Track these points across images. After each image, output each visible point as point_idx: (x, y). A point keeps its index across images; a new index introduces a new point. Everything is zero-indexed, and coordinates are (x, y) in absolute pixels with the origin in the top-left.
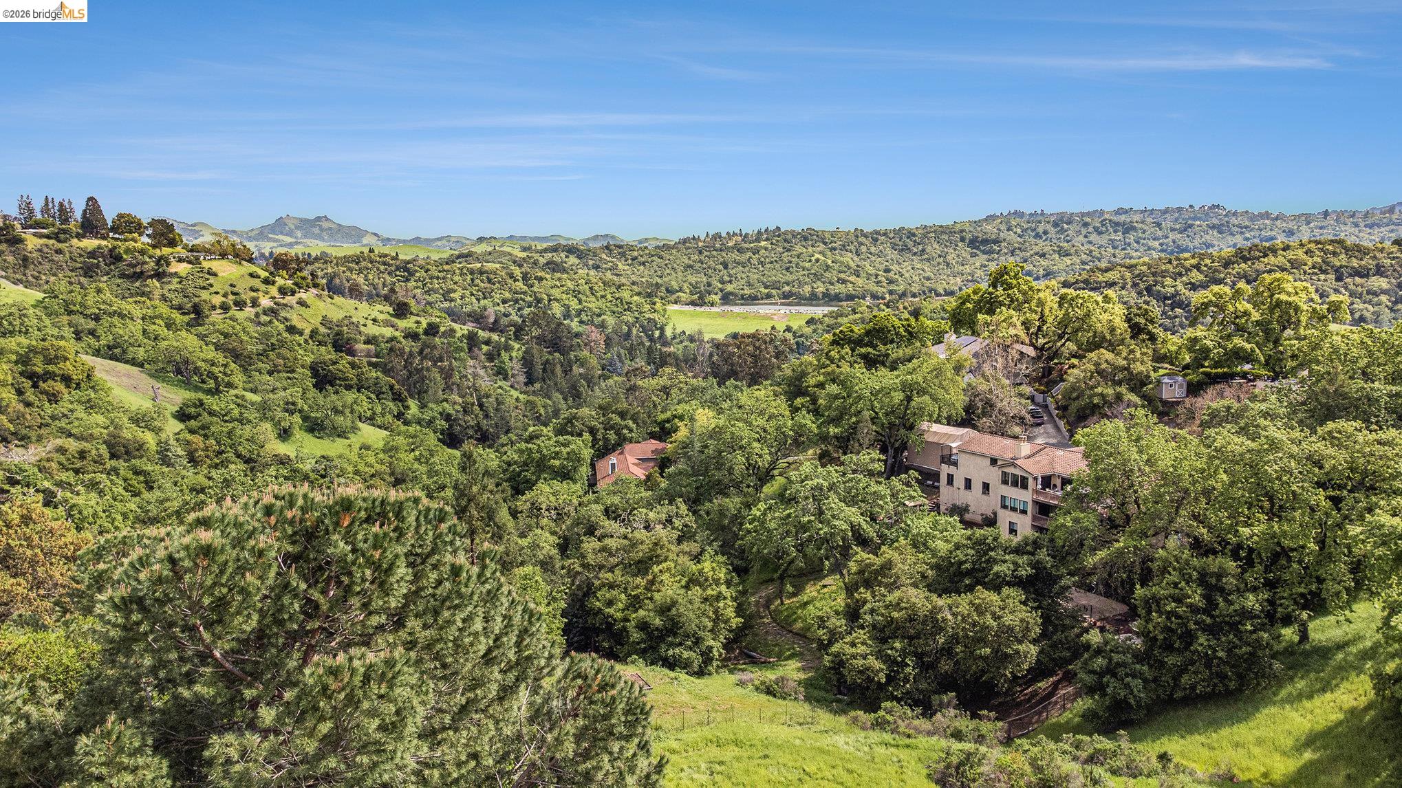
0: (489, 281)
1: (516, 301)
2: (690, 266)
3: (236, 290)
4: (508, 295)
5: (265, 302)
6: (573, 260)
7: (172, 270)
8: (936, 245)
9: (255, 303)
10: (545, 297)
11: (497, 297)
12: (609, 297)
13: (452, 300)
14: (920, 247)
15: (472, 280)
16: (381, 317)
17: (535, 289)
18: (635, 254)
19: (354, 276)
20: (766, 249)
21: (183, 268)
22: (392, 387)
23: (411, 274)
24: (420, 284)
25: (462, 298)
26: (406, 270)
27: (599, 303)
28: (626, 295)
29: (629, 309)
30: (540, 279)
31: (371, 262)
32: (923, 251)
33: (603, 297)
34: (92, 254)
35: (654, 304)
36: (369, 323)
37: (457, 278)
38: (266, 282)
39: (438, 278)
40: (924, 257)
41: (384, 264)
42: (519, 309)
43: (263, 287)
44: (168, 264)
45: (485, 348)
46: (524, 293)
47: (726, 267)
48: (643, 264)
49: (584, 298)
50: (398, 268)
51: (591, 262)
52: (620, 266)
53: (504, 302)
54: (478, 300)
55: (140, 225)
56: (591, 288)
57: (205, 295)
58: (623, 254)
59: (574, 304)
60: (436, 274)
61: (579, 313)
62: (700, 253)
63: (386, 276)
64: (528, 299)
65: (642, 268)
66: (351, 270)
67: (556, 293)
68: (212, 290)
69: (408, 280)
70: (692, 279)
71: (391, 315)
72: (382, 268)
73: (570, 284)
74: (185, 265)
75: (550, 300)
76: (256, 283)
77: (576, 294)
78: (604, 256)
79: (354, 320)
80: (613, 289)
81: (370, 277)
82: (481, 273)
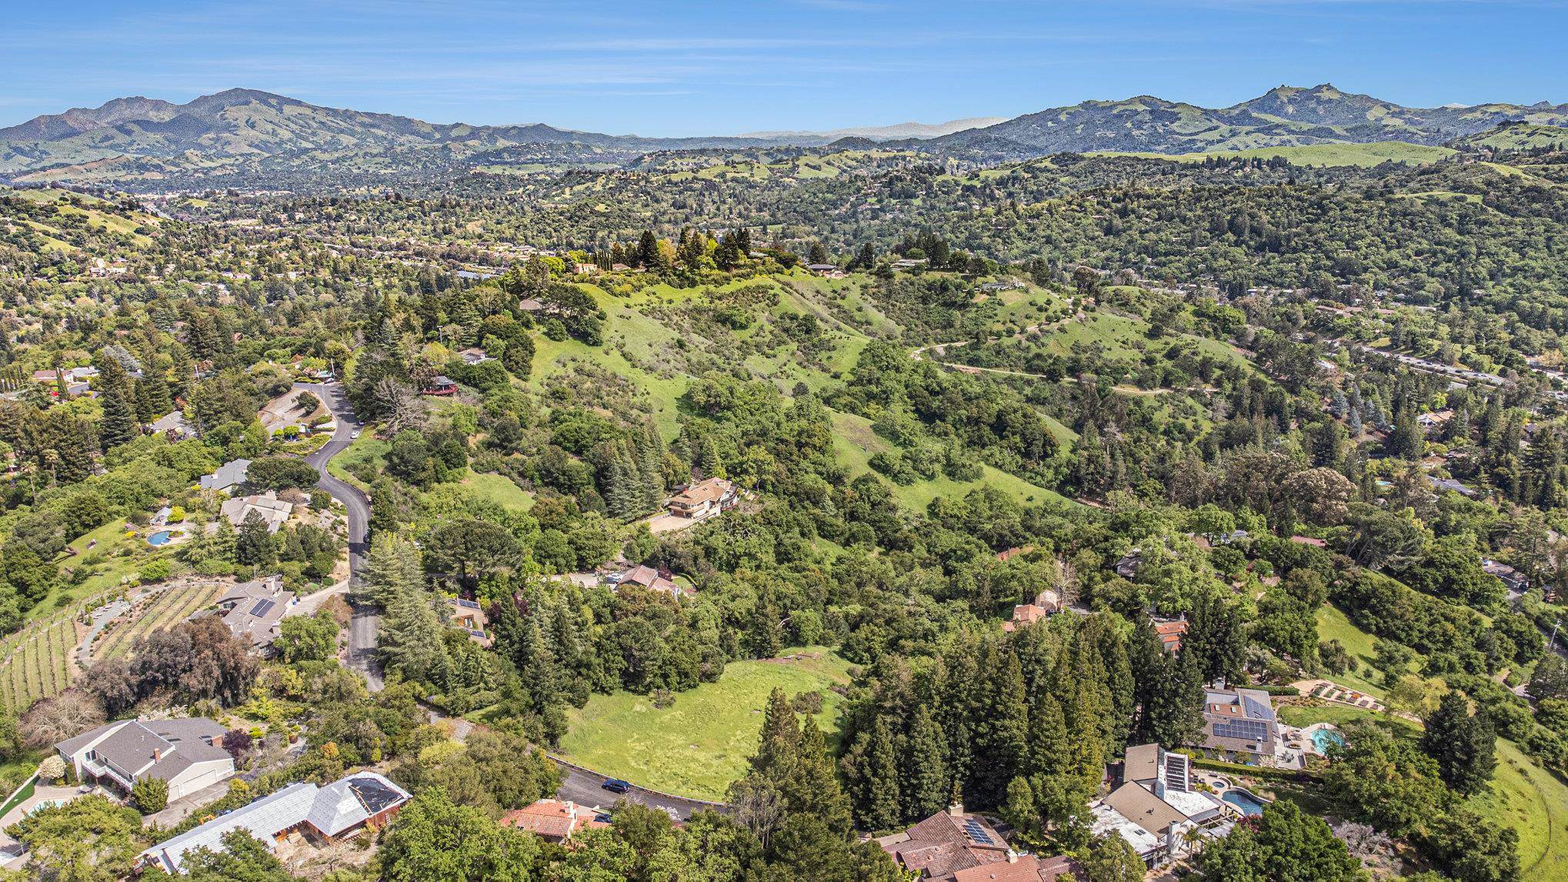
0: (1413, 225)
1: (1434, 254)
4: (1425, 245)
5: (1032, 328)
7: (974, 301)
9: (1022, 331)
10: (1474, 249)
13: (1357, 249)
15: (1392, 223)
16: (1134, 338)
19: (1261, 213)
21: (983, 298)
23: (1325, 212)
24: (1327, 227)
25: (1369, 246)
26: (1320, 206)
30: (1483, 224)
31: (1284, 197)
36: (1117, 346)
37: (1371, 222)
38: (1040, 309)
39: (1350, 219)
41: (1299, 199)
42: (1435, 264)
43: (1037, 314)
44: (974, 296)
46: (1449, 243)
49: (1528, 254)
50: (1311, 206)
53: (1418, 253)
54: (1388, 249)
55: (963, 263)
56: (1547, 239)
57: (989, 323)
59: (1511, 260)
60: (1351, 214)
61: (1513, 273)
63: (1295, 213)
64: (1450, 251)
67: (1494, 244)
68: (996, 318)
72: (1294, 204)
74: (985, 296)
76: (1033, 311)
79: (1104, 343)
81: (1279, 214)
82: (1405, 215)
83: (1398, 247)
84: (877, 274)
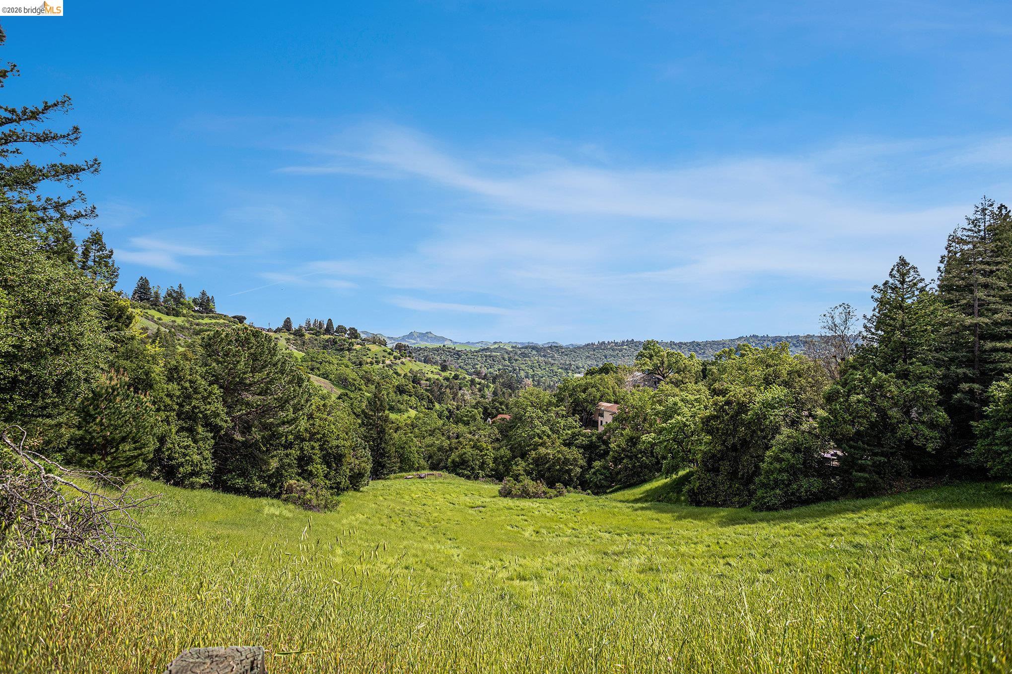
0: (493, 360)
2: (589, 357)
3: (377, 356)
4: (501, 367)
5: (388, 362)
6: (534, 352)
7: (354, 348)
8: (710, 350)
9: (383, 362)
11: (496, 368)
12: (547, 369)
14: (703, 351)
15: (486, 360)
16: (435, 371)
17: (513, 364)
18: (563, 350)
20: (626, 349)
21: (358, 347)
22: (428, 397)
23: (460, 357)
24: (463, 361)
26: (458, 354)
27: (543, 372)
28: (555, 368)
29: (556, 375)
30: (516, 360)
31: (443, 351)
32: (704, 352)
33: (544, 369)
34: (327, 341)
35: (568, 373)
36: (429, 373)
37: (479, 359)
38: (389, 354)
39: (471, 358)
40: (705, 355)
41: (449, 352)
43: (388, 356)
44: (353, 345)
45: (478, 386)
46: (508, 366)
47: (606, 358)
48: (567, 355)
49: (535, 369)
50: (454, 354)
51: (542, 354)
52: (556, 355)
54: (488, 369)
55: (345, 329)
56: (539, 365)
57: (365, 358)
58: (558, 351)
59: (531, 372)
60: (471, 356)
61: (533, 376)
62: (594, 350)
63: (449, 357)
64: (510, 369)
65: (566, 357)
66: (434, 354)
67: (523, 366)
68: (368, 356)
69: (458, 359)
70: (589, 363)
71: (440, 370)
72: (448, 354)
73: (529, 363)
74: (359, 346)
75: (520, 370)
76: (386, 354)
77: (532, 367)
78: (549, 351)
79: (423, 371)
80: (549, 366)
81: (442, 357)
82: (490, 357)
83: (491, 368)
84: (294, 334)
